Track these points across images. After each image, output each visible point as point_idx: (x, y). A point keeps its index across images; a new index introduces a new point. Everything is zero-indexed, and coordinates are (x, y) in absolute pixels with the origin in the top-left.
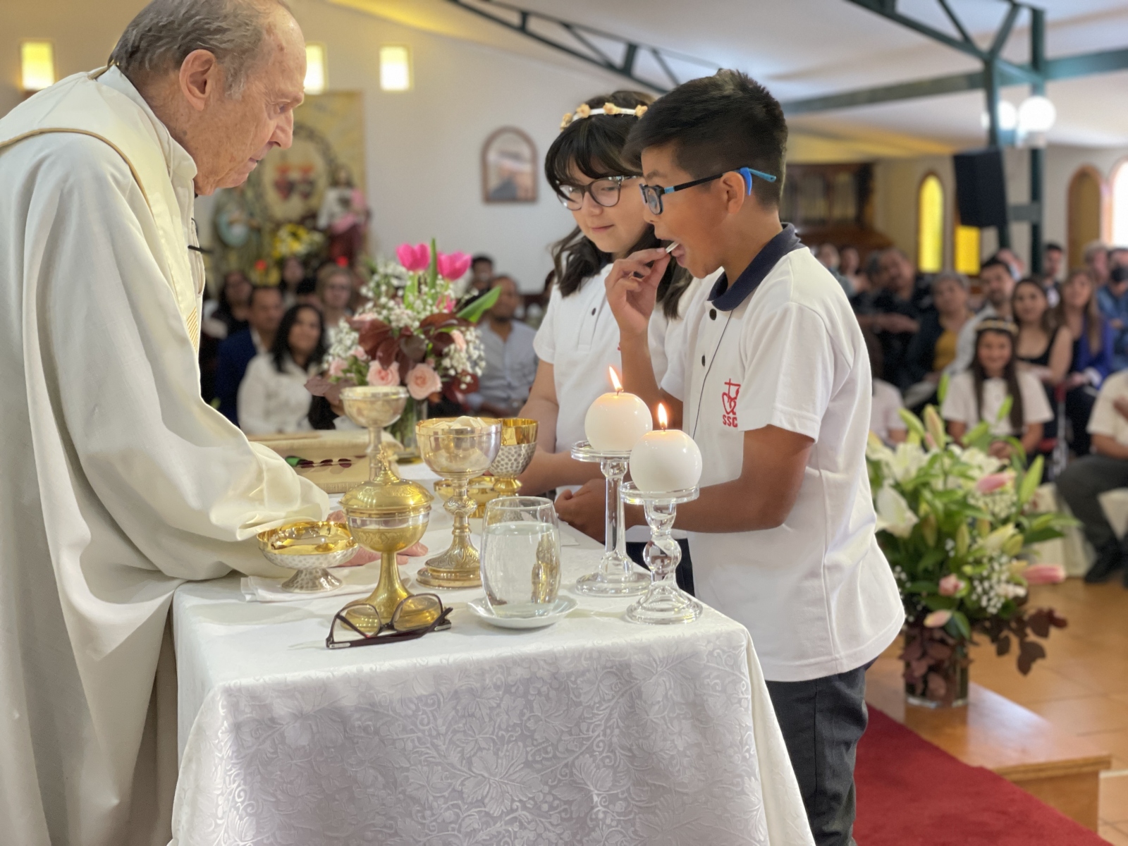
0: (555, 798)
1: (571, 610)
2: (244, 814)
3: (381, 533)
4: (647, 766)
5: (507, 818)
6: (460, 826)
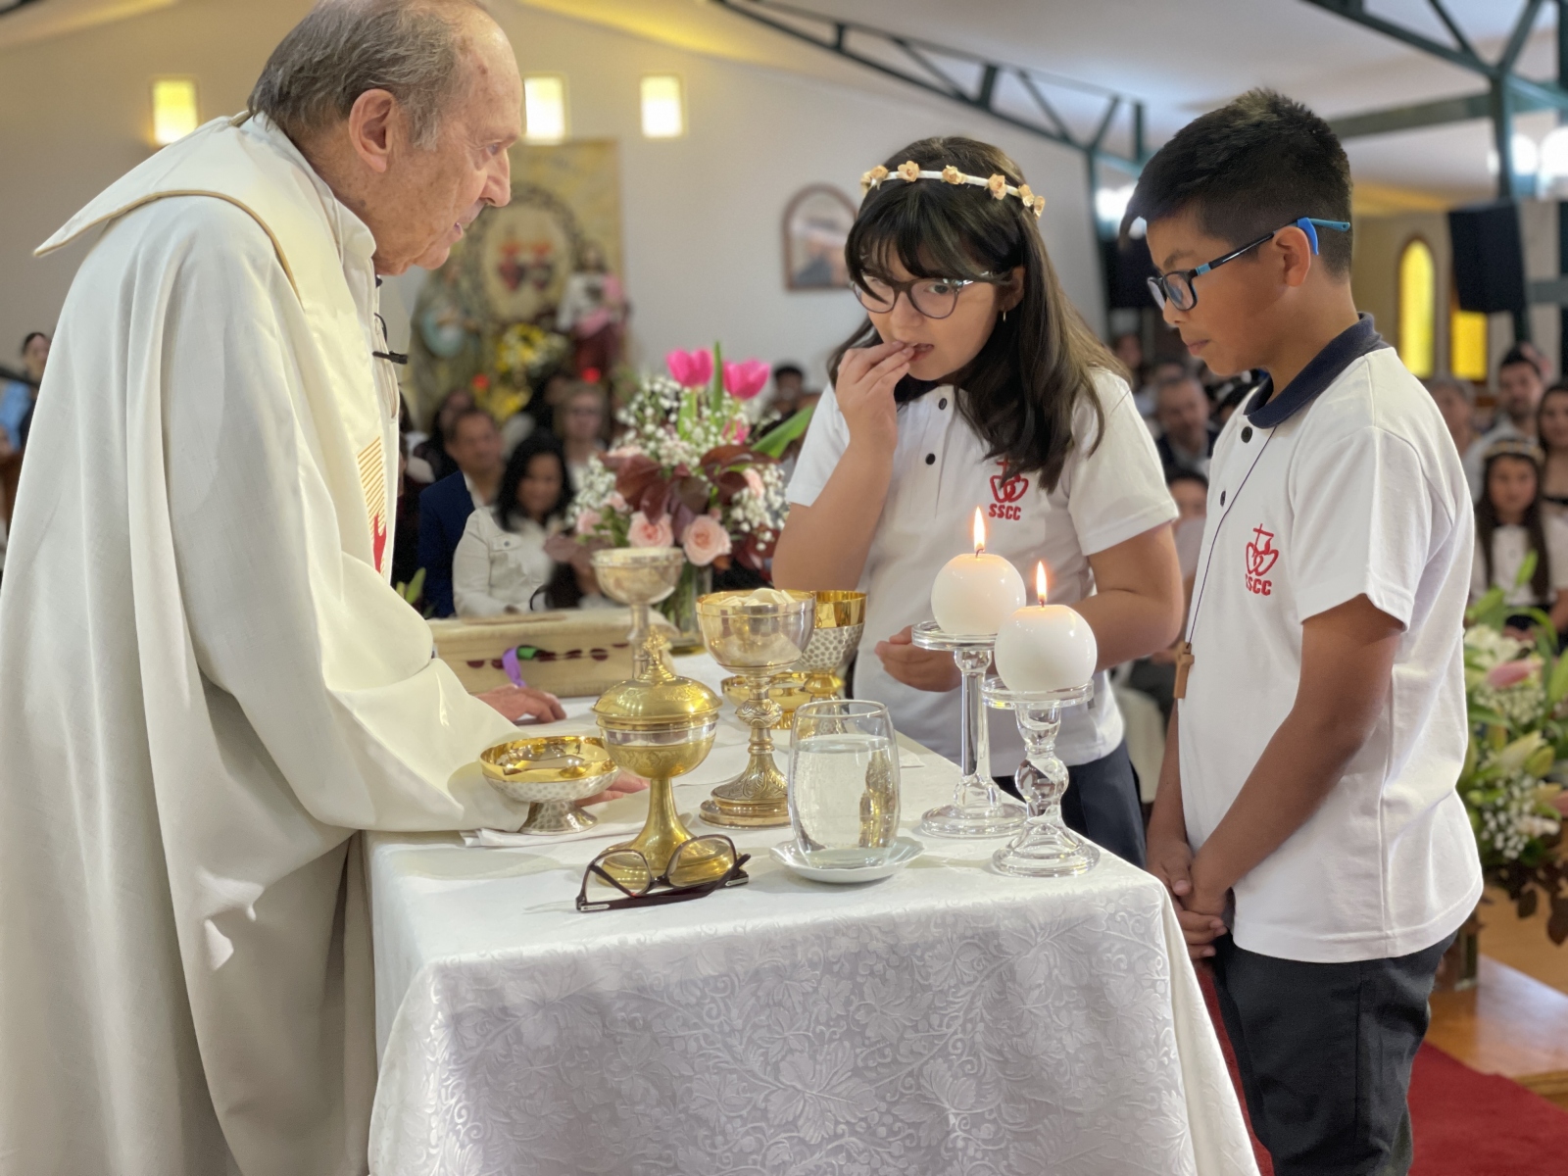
0: (896, 1118)
1: (914, 858)
2: (467, 1141)
3: (651, 752)
4: (1025, 1075)
5: (830, 1147)
6: (765, 1156)
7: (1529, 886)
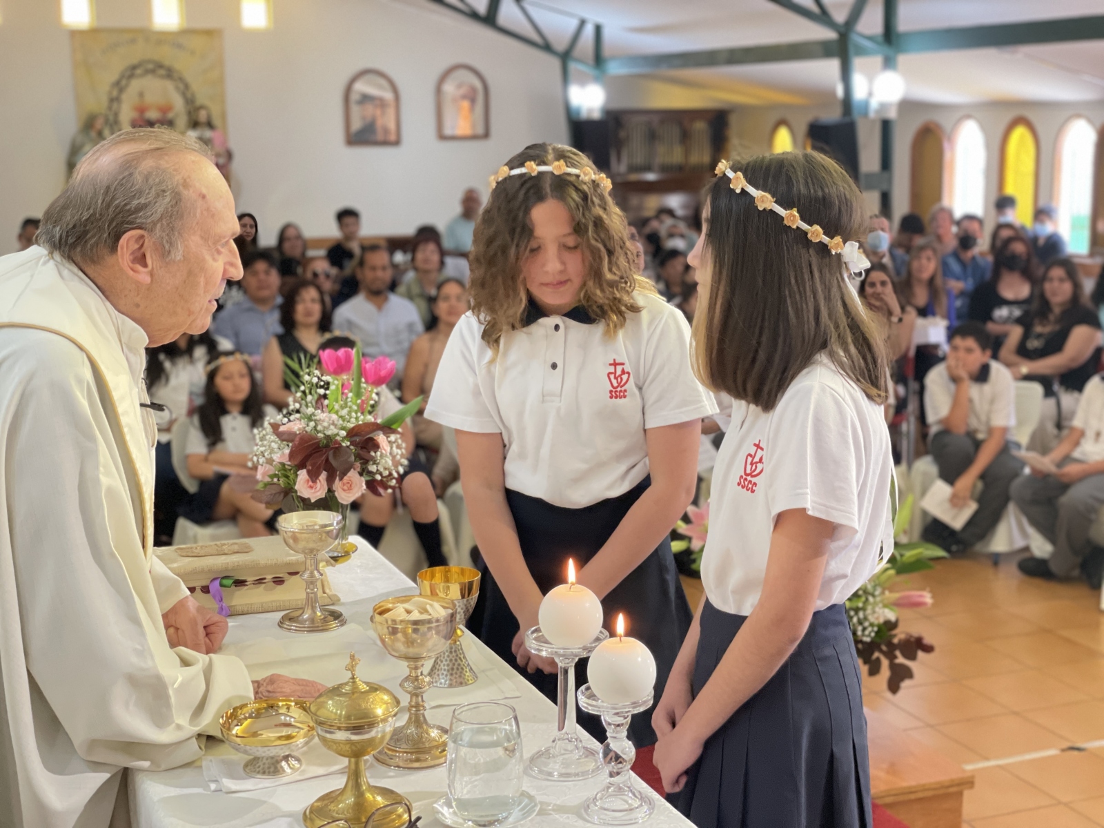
3: (351, 742)
7: (876, 654)
